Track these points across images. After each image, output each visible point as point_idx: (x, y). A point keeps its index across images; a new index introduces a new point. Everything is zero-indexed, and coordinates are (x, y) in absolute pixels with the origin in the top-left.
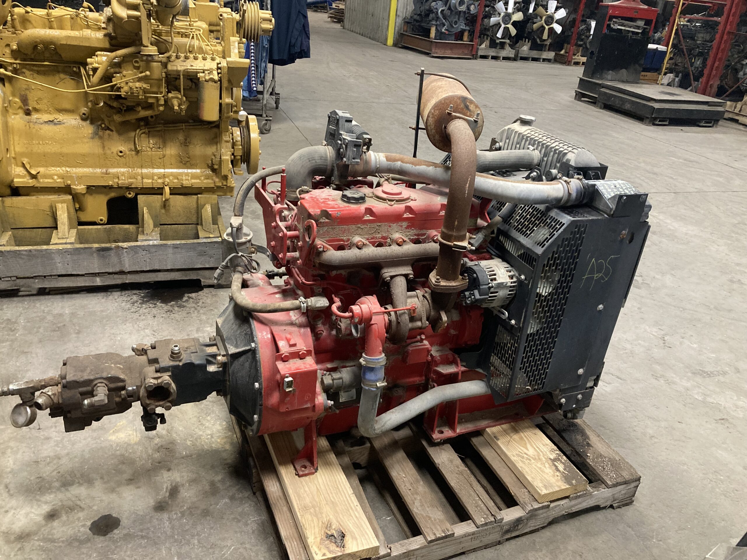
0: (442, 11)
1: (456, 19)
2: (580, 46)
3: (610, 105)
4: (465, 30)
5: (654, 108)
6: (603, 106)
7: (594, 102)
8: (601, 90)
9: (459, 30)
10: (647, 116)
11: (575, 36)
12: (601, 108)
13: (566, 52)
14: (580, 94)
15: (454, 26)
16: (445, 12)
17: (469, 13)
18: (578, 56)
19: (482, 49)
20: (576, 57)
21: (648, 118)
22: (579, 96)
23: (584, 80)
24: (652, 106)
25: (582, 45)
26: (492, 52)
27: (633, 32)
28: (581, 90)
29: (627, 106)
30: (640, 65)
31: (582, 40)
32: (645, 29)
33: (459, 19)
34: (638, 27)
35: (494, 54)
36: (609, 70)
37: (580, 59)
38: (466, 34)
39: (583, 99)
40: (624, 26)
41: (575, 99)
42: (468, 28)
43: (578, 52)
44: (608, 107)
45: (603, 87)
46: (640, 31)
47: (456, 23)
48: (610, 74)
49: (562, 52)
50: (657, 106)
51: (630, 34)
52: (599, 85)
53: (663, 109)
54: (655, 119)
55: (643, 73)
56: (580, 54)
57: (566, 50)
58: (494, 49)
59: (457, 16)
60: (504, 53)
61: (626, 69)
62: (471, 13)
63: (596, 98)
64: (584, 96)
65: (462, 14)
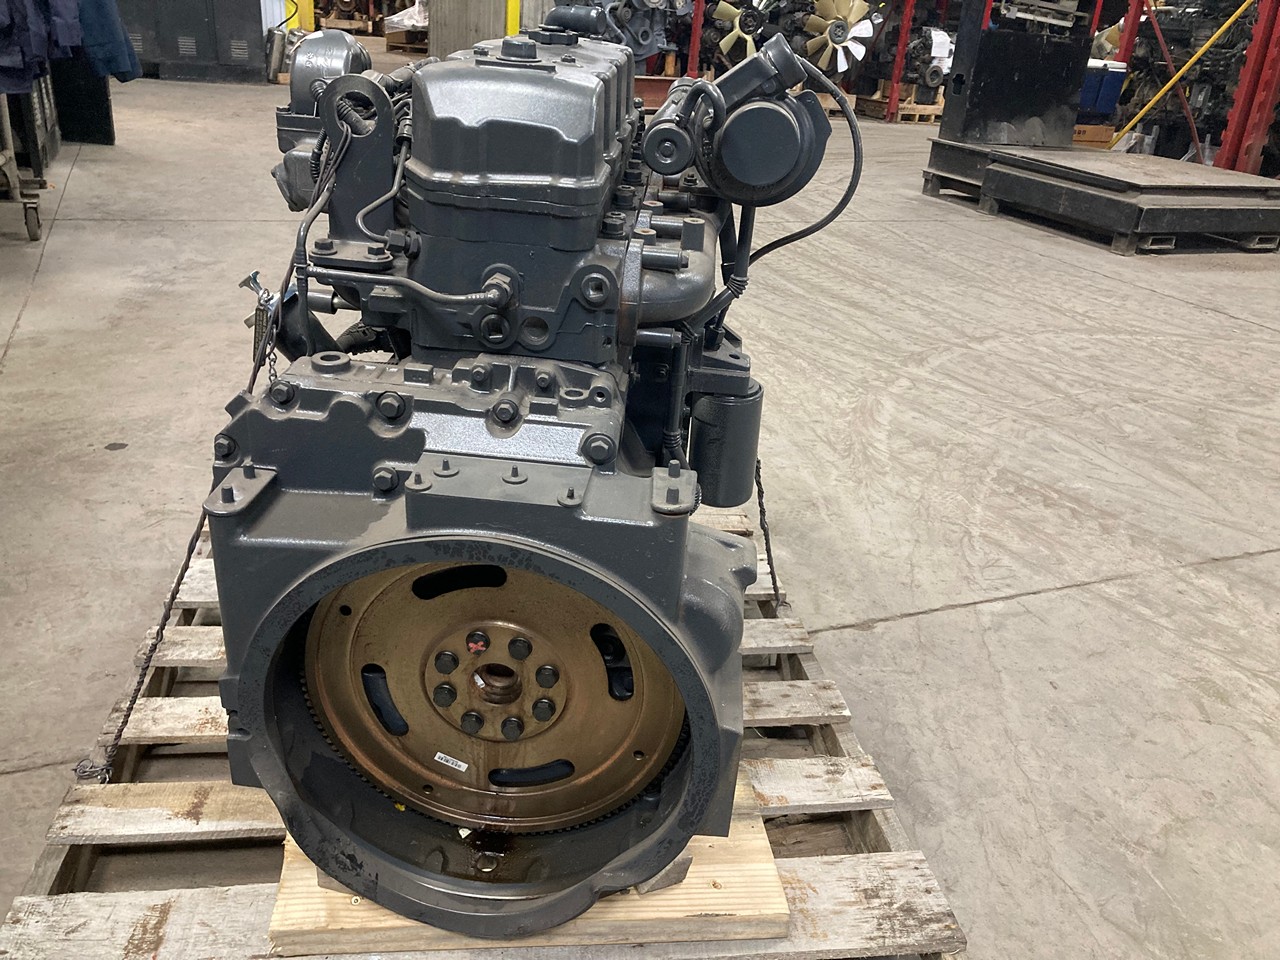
0: (613, 10)
1: (647, 28)
2: (912, 81)
3: (1015, 203)
4: (668, 52)
5: (1141, 210)
6: (996, 207)
7: (973, 198)
8: (990, 167)
9: (656, 52)
10: (1122, 230)
11: (900, 61)
12: (991, 212)
13: (884, 97)
14: (935, 179)
15: (641, 41)
16: (618, 12)
17: (673, 14)
18: (910, 103)
20: (904, 105)
21: (1122, 235)
22: (935, 184)
23: (944, 145)
24: (1130, 205)
25: (917, 79)
27: (1051, 26)
28: (938, 170)
29: (1062, 208)
30: (1073, 107)
31: (915, 70)
32: (1079, 19)
33: (651, 28)
34: (1063, 15)
36: (1000, 120)
37: (913, 109)
38: (670, 60)
39: (942, 191)
40: (1032, 12)
41: (925, 191)
42: (673, 47)
43: (910, 95)
44: (1009, 209)
45: (994, 161)
46: (1069, 24)
47: (645, 35)
48: (1005, 131)
49: (877, 96)
50: (1145, 202)
51: (1046, 32)
52: (985, 155)
53: (1164, 211)
54: (1142, 237)
55: (1077, 127)
56: (912, 98)
57: (883, 92)
59: (648, 22)
61: (1039, 116)
62: (680, 12)
63: (979, 187)
64: (945, 183)
65: (658, 17)
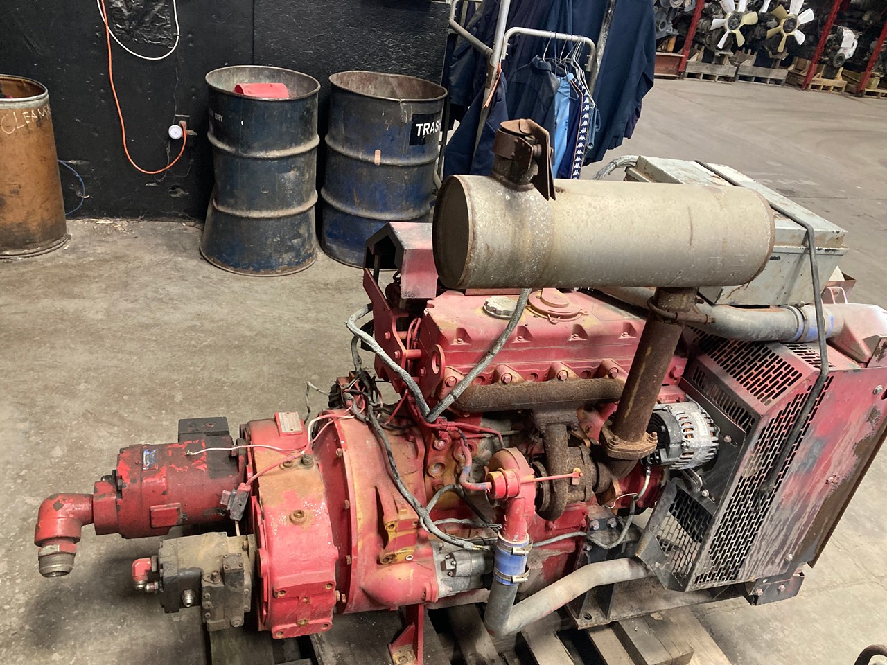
1: (664, 20)
2: (824, 63)
4: (672, 35)
9: (665, 35)
13: (795, 69)
15: (660, 30)
17: (682, 11)
18: (818, 77)
19: (693, 64)
20: (815, 78)
25: (827, 61)
26: (705, 69)
31: (826, 54)
33: (667, 20)
35: (707, 72)
37: (820, 82)
38: (672, 42)
42: (676, 32)
49: (791, 68)
56: (821, 74)
57: (797, 65)
58: (708, 64)
59: (665, 16)
60: (720, 71)
62: (685, 11)
65: (672, 14)
